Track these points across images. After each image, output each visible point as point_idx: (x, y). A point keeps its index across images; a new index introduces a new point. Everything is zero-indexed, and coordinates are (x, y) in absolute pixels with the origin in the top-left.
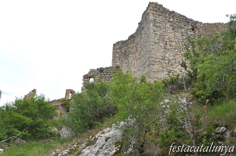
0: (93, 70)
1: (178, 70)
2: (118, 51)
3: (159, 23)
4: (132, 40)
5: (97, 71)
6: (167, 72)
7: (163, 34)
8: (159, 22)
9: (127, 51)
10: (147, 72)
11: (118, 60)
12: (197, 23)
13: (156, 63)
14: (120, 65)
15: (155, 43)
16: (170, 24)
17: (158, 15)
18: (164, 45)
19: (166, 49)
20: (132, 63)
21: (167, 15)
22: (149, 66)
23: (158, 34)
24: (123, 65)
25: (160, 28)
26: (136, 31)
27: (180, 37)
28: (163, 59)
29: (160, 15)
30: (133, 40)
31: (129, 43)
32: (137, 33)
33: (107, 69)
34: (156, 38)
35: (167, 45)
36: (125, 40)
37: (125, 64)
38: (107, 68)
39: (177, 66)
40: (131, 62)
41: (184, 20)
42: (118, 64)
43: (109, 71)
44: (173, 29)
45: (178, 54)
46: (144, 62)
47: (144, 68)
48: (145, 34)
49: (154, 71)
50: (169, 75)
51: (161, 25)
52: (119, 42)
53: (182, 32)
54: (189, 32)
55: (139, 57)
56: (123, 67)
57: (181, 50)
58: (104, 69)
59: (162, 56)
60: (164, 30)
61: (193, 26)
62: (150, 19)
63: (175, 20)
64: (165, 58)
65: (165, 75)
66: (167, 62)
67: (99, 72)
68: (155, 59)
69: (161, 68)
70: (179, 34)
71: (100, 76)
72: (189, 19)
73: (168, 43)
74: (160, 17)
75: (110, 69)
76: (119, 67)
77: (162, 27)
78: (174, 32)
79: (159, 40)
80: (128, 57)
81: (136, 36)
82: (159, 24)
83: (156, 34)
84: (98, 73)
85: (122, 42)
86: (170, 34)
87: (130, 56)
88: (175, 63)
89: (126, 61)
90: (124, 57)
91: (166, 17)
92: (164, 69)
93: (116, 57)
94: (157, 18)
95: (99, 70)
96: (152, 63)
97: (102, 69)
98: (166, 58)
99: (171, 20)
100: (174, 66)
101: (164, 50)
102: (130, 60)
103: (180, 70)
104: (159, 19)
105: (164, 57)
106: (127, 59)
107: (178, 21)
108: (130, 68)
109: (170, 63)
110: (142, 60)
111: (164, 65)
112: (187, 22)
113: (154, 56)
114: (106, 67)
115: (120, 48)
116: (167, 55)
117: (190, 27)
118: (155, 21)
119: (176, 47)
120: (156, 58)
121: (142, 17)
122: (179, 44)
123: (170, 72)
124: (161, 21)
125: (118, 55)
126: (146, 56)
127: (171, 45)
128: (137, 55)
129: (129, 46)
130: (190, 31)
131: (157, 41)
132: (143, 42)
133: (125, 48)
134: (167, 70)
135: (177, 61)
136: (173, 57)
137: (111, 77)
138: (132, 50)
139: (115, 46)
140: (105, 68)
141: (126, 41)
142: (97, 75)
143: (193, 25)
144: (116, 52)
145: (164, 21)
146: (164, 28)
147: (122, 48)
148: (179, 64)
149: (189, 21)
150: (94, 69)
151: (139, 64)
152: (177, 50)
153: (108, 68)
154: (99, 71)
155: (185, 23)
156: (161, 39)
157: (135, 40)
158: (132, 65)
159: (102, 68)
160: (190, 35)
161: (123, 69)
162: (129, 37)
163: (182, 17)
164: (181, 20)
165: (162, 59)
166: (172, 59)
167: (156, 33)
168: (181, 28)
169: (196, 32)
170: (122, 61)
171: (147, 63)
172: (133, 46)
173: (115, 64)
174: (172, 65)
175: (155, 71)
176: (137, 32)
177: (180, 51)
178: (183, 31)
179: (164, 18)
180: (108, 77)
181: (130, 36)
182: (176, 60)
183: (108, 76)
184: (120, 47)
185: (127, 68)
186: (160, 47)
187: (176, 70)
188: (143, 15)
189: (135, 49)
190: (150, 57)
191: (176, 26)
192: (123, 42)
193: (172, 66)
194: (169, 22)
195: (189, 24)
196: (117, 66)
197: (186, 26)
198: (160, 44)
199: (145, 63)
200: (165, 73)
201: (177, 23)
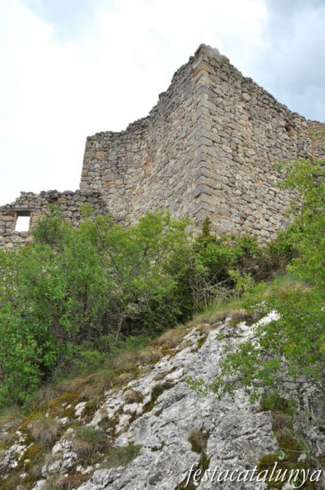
0: (31, 195)
1: (261, 216)
2: (100, 155)
3: (222, 97)
4: (136, 132)
5: (40, 198)
6: (239, 218)
7: (231, 125)
8: (223, 95)
9: (123, 158)
10: (188, 213)
11: (98, 178)
12: (295, 116)
13: (215, 191)
14: (102, 191)
15: (214, 142)
16: (244, 106)
17: (220, 78)
18: (231, 151)
19: (236, 162)
20: (133, 188)
21: (238, 84)
22: (197, 197)
23: (220, 121)
24: (111, 191)
25: (223, 109)
26: (151, 112)
27: (264, 140)
28: (231, 184)
29: (224, 80)
30: (141, 134)
31: (129, 141)
32: (154, 117)
33: (69, 197)
34: (214, 130)
35: (238, 153)
36: (119, 131)
37: (116, 190)
38: (67, 194)
39: (259, 205)
40: (131, 186)
41: (271, 105)
42: (97, 186)
43: (73, 202)
44: (250, 119)
45: (261, 179)
46: (179, 186)
47: (179, 202)
48: (183, 118)
49: (210, 210)
50: (242, 224)
51: (224, 102)
52: (104, 133)
53: (268, 131)
54: (281, 133)
55: (159, 175)
56: (109, 196)
57: (267, 170)
58: (60, 195)
59: (228, 177)
60: (232, 116)
61: (287, 122)
62: (203, 83)
63: (254, 99)
64: (234, 183)
65: (234, 224)
66: (238, 192)
67: (47, 202)
68: (212, 181)
69: (227, 207)
70: (262, 133)
71: (49, 213)
72: (281, 104)
73: (240, 149)
74: (224, 83)
75: (75, 197)
76: (99, 196)
77: (227, 109)
78: (251, 125)
79: (221, 137)
80: (123, 173)
81: (151, 125)
82: (221, 99)
83: (214, 121)
84: (42, 205)
85: (109, 135)
86: (244, 128)
87: (130, 170)
88: (256, 197)
89: (119, 182)
90: (115, 173)
91: (236, 88)
92: (232, 210)
93: (92, 168)
94: (218, 86)
95: (47, 196)
96: (207, 189)
97: (56, 195)
98: (237, 184)
99: (246, 96)
100: (254, 206)
101: (233, 163)
102: (130, 181)
103: (266, 216)
104: (221, 88)
105: (232, 180)
106: (122, 177)
107: (260, 103)
108: (130, 201)
109: (244, 196)
110: (171, 181)
111: (232, 198)
112: (276, 109)
113: (211, 174)
114: (67, 192)
115: (105, 149)
116: (238, 177)
117: (283, 123)
118: (212, 88)
119: (256, 161)
120: (215, 180)
121: (174, 81)
122: (262, 156)
123: (245, 219)
124: (225, 95)
125: (97, 166)
126: (184, 171)
127: (246, 154)
128: (152, 170)
129: (129, 146)
130: (284, 132)
131: (218, 139)
132: (177, 137)
133: (117, 149)
134: (238, 212)
135: (258, 195)
136: (250, 183)
137: (78, 218)
138: (137, 157)
139: (92, 144)
140: (64, 193)
141: (120, 134)
142: (41, 209)
143: (287, 118)
144: (93, 158)
145: (231, 96)
146: (233, 111)
147: (110, 150)
148: (264, 202)
149: (281, 109)
150: (31, 193)
151: (158, 192)
152: (258, 169)
153: (72, 194)
154: (46, 198)
155: (273, 110)
156: (226, 135)
157: (146, 133)
158: (134, 193)
159: (56, 191)
160: (283, 140)
161: (111, 200)
162: (130, 125)
163: (267, 97)
164: (264, 101)
165: (227, 185)
166: (248, 187)
167: (216, 118)
168: (267, 120)
169: (293, 135)
170: (107, 182)
171: (189, 190)
172: (139, 148)
173: (90, 188)
174: (249, 202)
175: (213, 210)
176: (153, 115)
177: (265, 172)
178: (270, 127)
179: (231, 89)
180: (71, 218)
181: (132, 122)
182: (258, 191)
183: (70, 213)
184: (105, 146)
185: (120, 199)
186: (224, 154)
187: (257, 217)
188: (176, 74)
189: (147, 155)
190: (202, 175)
191: (256, 112)
192: (112, 135)
193: (250, 205)
194: (242, 100)
195: (281, 114)
196: (94, 191)
197: (274, 117)
198: (224, 147)
199: (183, 189)
200: (233, 220)
201: (257, 107)
